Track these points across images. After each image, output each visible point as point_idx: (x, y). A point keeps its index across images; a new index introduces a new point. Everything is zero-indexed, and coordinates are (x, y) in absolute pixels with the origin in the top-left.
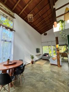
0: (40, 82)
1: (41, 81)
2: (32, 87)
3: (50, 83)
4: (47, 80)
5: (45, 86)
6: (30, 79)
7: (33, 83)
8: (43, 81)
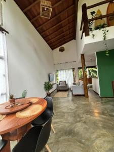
0: (77, 124)
1: (77, 122)
2: (70, 137)
3: (90, 120)
4: (83, 117)
5: (87, 127)
6: (58, 124)
7: (68, 129)
8: (79, 121)
